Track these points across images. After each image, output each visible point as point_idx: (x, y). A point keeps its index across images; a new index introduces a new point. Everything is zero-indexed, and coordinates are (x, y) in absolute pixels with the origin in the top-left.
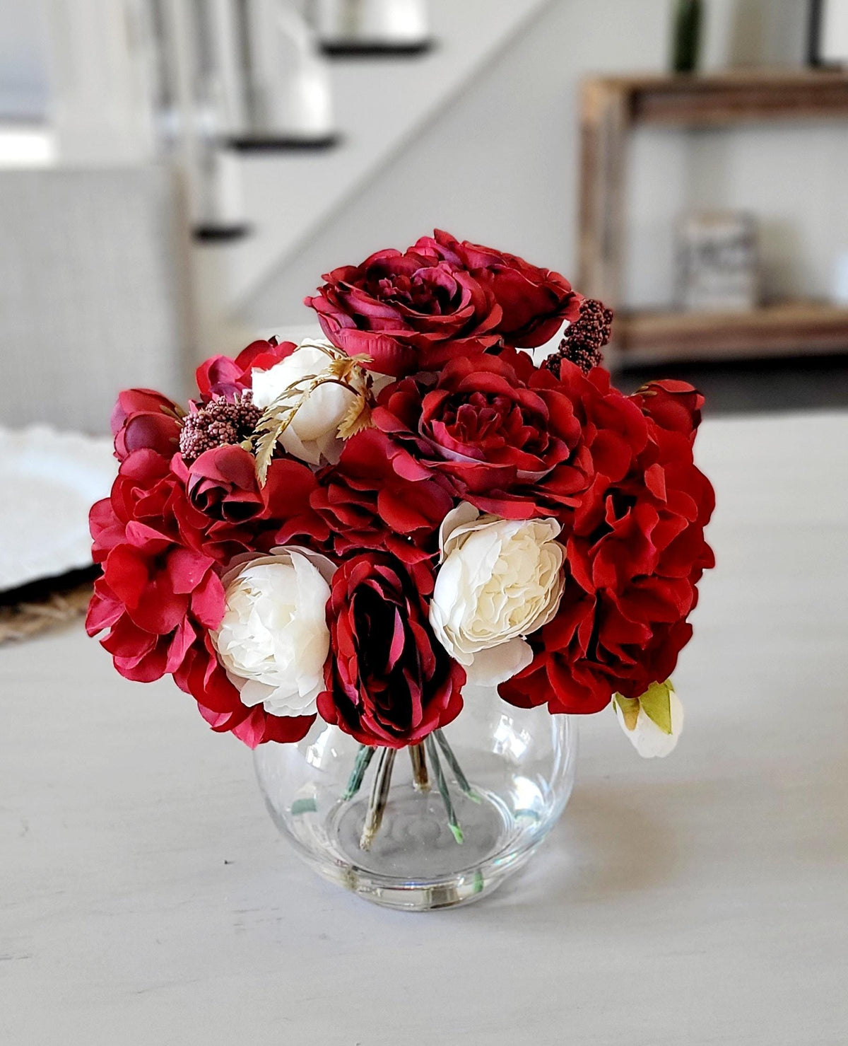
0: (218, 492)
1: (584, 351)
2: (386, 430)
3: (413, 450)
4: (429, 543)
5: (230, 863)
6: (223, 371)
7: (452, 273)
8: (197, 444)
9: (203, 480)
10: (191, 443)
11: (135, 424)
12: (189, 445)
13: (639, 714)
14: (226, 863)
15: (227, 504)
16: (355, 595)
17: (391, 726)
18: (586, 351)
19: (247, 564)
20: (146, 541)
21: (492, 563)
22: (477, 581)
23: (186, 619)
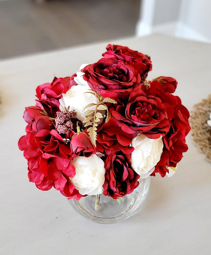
2: (119, 119)
7: (125, 65)
9: (78, 147)
16: (113, 164)
17: (122, 194)
21: (150, 150)
22: (146, 156)
23: (62, 175)
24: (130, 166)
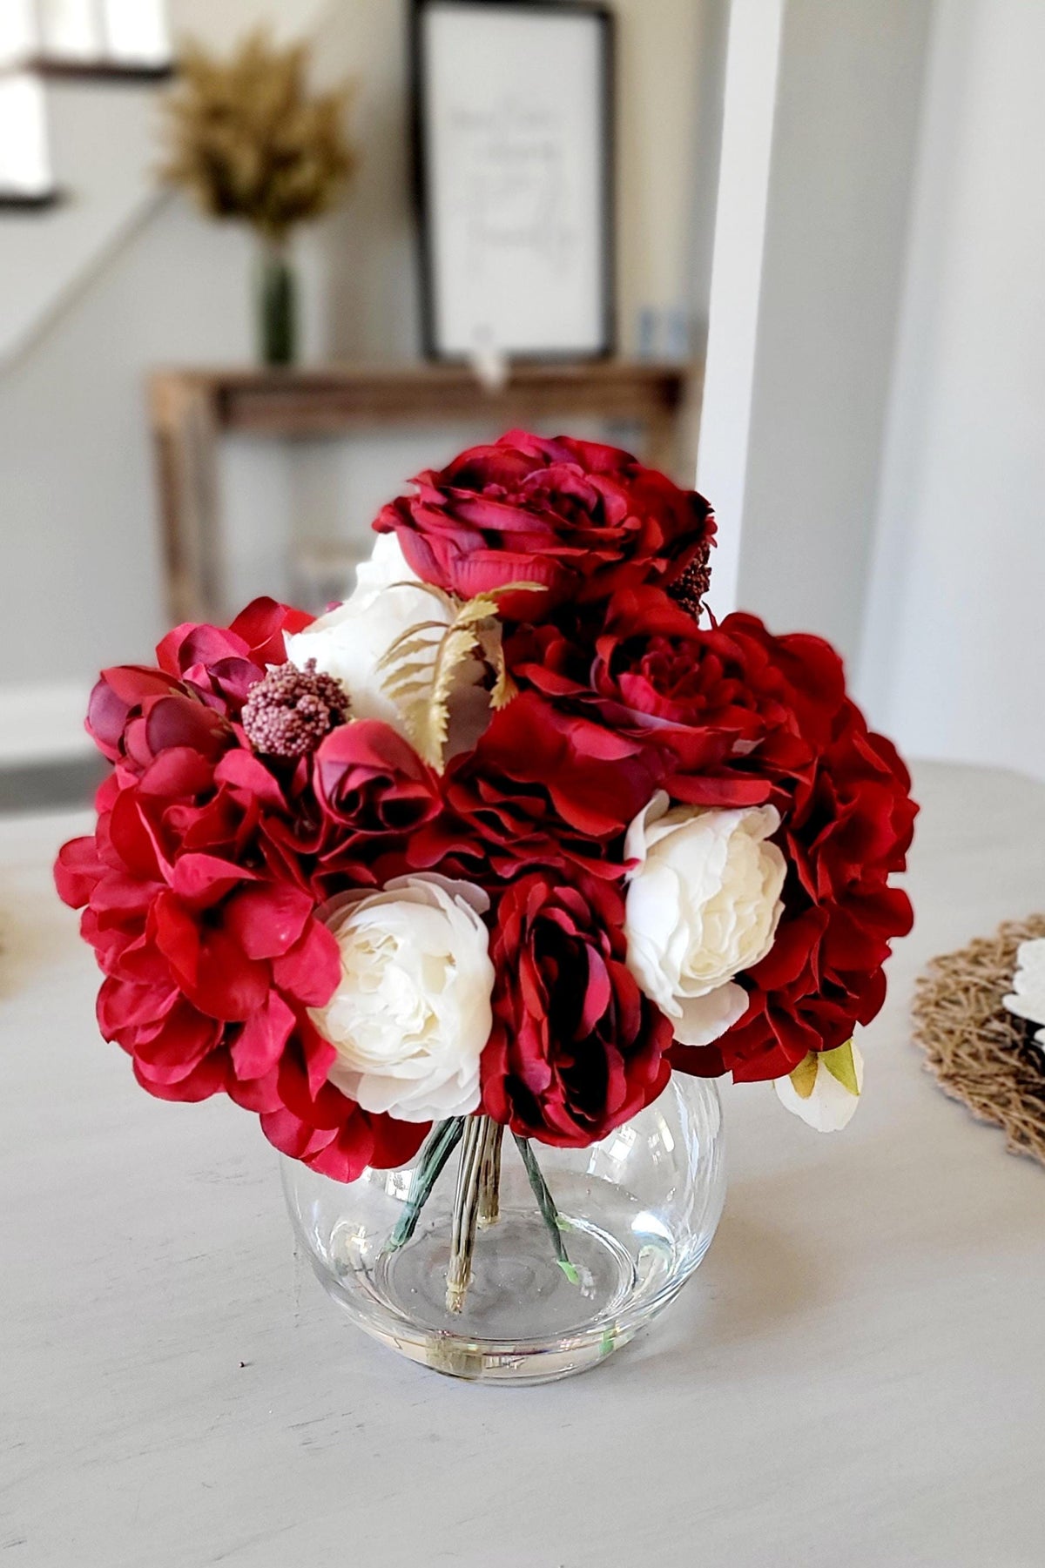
0: (374, 787)
1: (687, 599)
2: (557, 690)
3: (597, 718)
4: (615, 850)
5: (248, 1365)
6: (204, 648)
7: (584, 476)
8: (290, 728)
9: (352, 768)
10: (282, 727)
11: (158, 712)
12: (278, 730)
13: (818, 1076)
14: (243, 1366)
15: (388, 804)
16: (534, 931)
17: (582, 1116)
18: (690, 599)
19: (357, 905)
20: (208, 884)
21: (718, 869)
22: (701, 895)
23: (273, 995)
24: (620, 952)
